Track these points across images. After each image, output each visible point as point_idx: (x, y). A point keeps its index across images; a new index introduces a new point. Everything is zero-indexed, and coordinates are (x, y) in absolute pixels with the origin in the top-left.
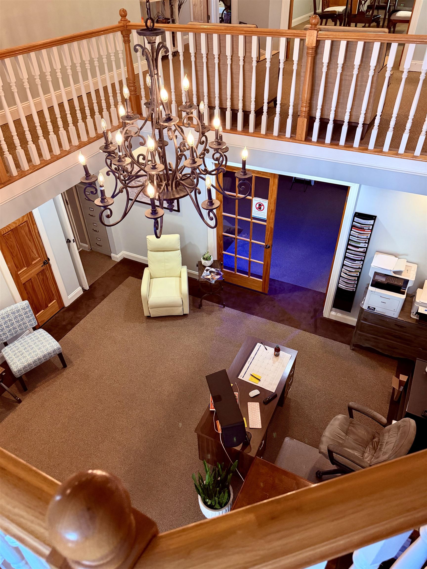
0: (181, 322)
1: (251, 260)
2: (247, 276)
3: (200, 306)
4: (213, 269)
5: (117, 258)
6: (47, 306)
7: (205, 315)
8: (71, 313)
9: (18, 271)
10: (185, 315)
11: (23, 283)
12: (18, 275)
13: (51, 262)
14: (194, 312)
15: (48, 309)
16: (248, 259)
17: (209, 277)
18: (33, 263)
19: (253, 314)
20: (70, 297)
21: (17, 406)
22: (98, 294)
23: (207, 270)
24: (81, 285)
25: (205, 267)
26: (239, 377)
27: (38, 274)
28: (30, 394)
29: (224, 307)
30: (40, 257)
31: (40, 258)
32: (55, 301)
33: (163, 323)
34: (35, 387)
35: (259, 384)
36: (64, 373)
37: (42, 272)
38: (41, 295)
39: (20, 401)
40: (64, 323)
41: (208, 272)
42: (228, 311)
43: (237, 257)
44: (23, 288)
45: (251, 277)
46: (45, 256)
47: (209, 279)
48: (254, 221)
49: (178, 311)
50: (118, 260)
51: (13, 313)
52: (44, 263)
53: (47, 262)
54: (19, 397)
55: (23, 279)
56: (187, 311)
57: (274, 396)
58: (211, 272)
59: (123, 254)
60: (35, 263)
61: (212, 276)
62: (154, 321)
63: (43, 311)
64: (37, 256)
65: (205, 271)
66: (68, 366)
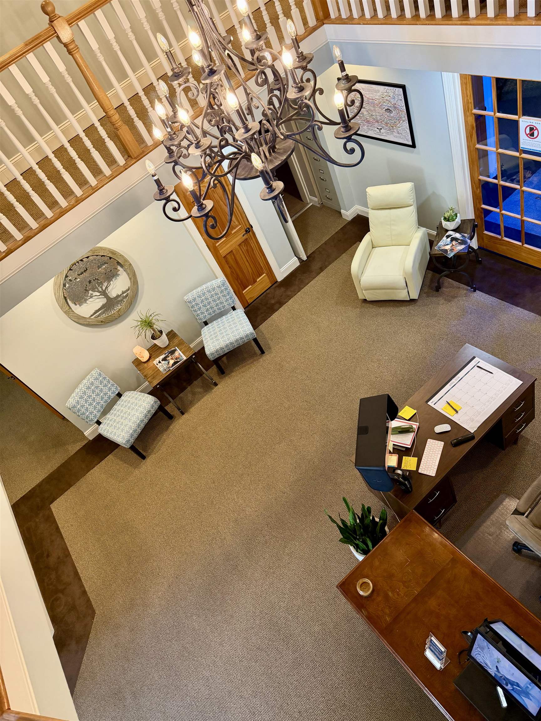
0: (405, 309)
1: (525, 218)
2: (520, 244)
3: (438, 289)
4: (458, 235)
5: (347, 216)
6: (255, 281)
7: (442, 301)
8: (283, 289)
9: (216, 243)
10: (412, 301)
11: (223, 256)
12: (216, 247)
13: (254, 229)
14: (428, 296)
15: (256, 284)
16: (519, 217)
17: (448, 247)
18: (233, 232)
19: (517, 305)
20: (283, 269)
21: (213, 389)
22: (315, 266)
23: (448, 237)
24: (296, 254)
25: (447, 231)
26: (429, 403)
27: (240, 245)
28: (227, 378)
29: (475, 291)
30: (240, 224)
31: (240, 226)
32: (265, 274)
33: (382, 310)
34: (232, 372)
35: (455, 418)
36: (261, 360)
37: (246, 242)
38: (247, 267)
39: (216, 384)
40: (273, 302)
41: (449, 239)
42: (480, 297)
43: (503, 214)
44: (223, 261)
45: (526, 245)
46: (247, 223)
47: (446, 251)
48: (524, 156)
49: (402, 295)
50: (350, 218)
51: (209, 291)
52: (246, 231)
53: (249, 230)
54: (216, 379)
55: (223, 251)
56: (414, 295)
57: (470, 437)
58: (453, 239)
59: (357, 209)
60: (235, 233)
61: (453, 245)
62: (371, 306)
63: (250, 286)
64: (237, 223)
65: (445, 238)
66: (266, 353)
